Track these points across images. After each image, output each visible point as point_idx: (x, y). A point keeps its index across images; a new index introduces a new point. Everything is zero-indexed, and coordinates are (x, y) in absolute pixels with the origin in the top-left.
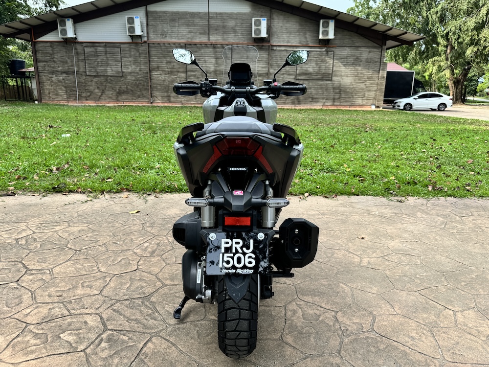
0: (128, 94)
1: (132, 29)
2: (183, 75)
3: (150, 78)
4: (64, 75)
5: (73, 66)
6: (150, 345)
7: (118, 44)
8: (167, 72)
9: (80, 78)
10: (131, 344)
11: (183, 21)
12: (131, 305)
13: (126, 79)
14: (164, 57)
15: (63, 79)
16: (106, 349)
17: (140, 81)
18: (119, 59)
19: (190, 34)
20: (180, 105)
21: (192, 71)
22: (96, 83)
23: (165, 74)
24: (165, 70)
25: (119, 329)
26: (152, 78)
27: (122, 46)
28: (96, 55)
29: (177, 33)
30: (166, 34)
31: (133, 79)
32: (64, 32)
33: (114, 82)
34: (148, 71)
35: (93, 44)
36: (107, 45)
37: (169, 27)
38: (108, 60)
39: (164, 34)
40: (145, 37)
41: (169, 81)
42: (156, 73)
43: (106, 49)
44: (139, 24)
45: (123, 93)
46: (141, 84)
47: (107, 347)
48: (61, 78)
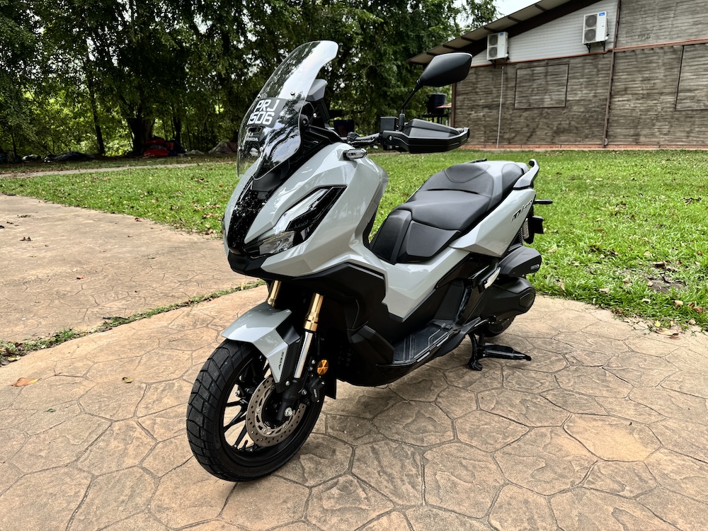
0: (570, 133)
1: (591, 34)
2: (671, 99)
3: (609, 107)
4: (486, 110)
5: (498, 97)
6: (384, 520)
7: (566, 60)
8: (641, 96)
9: (505, 113)
10: (363, 507)
11: (685, 7)
12: (396, 452)
13: (570, 111)
14: (639, 71)
15: (484, 116)
16: (334, 498)
17: (592, 112)
18: (564, 81)
19: (694, 27)
20: (655, 148)
21: (690, 91)
22: (526, 119)
23: (637, 99)
24: (638, 92)
25: (363, 478)
26: (613, 107)
27: (572, 61)
28: (532, 78)
29: (669, 30)
30: (648, 34)
31: (582, 110)
32: (494, 51)
33: (551, 117)
34: (608, 97)
35: (530, 64)
36: (549, 62)
37: (656, 21)
38: (548, 84)
39: (644, 35)
40: (611, 42)
41: (641, 111)
42: (621, 99)
43: (547, 69)
44: (605, 24)
45: (563, 132)
46: (592, 116)
47: (336, 496)
48: (482, 114)
